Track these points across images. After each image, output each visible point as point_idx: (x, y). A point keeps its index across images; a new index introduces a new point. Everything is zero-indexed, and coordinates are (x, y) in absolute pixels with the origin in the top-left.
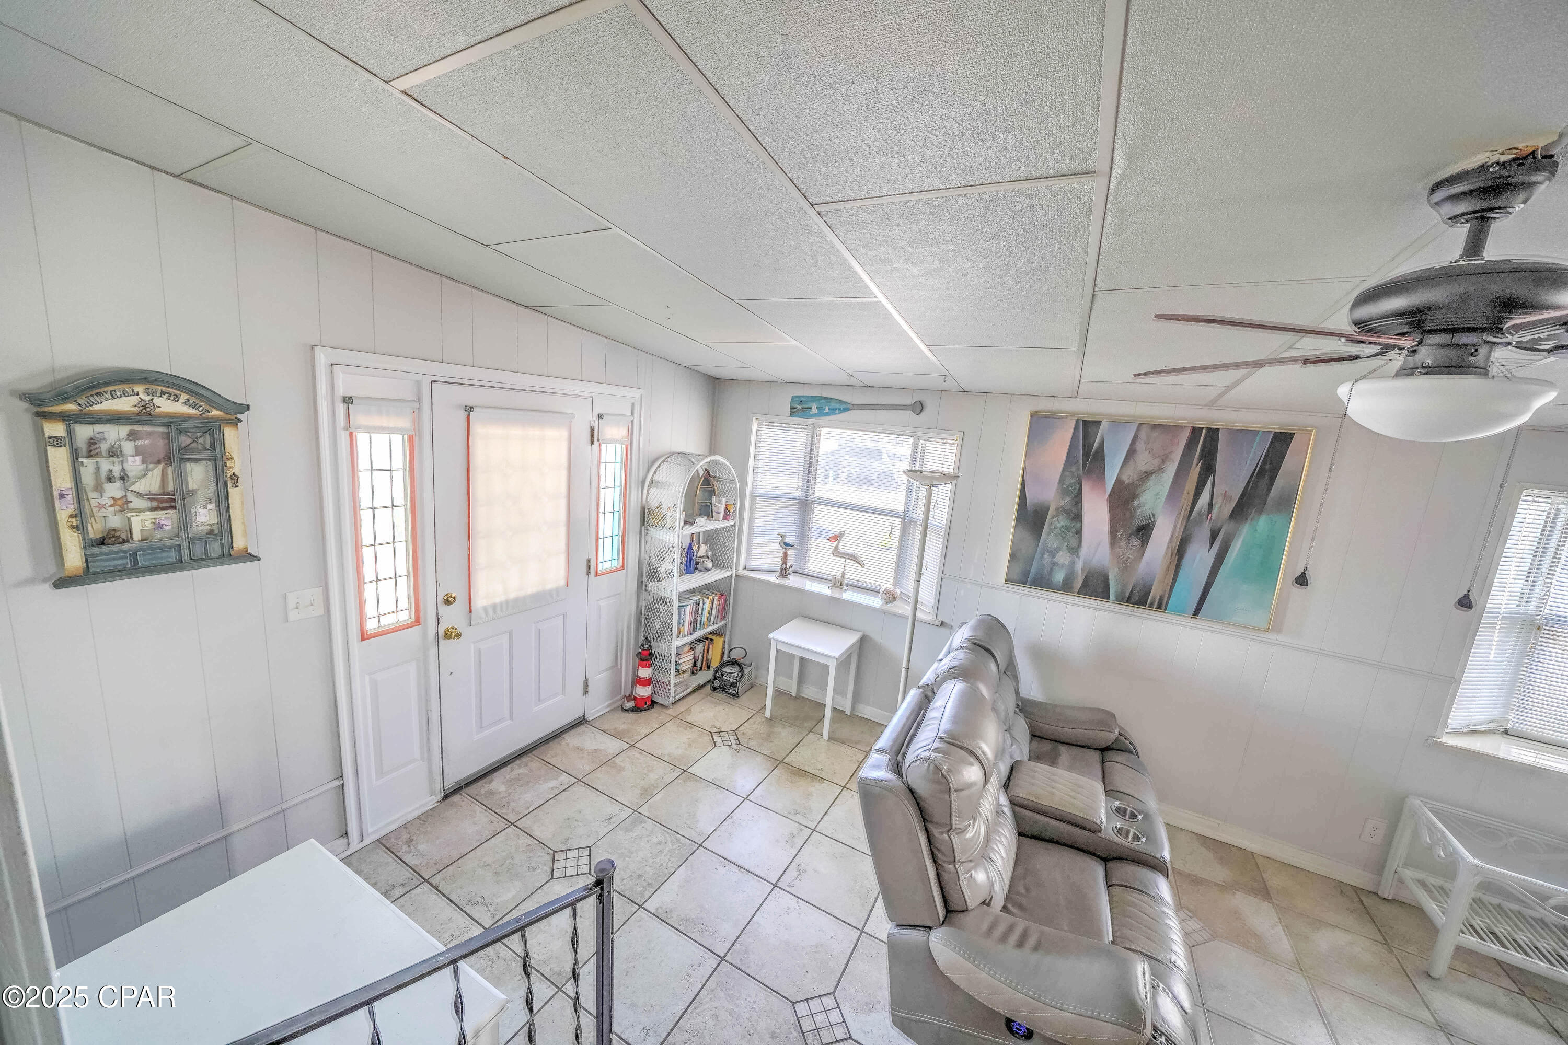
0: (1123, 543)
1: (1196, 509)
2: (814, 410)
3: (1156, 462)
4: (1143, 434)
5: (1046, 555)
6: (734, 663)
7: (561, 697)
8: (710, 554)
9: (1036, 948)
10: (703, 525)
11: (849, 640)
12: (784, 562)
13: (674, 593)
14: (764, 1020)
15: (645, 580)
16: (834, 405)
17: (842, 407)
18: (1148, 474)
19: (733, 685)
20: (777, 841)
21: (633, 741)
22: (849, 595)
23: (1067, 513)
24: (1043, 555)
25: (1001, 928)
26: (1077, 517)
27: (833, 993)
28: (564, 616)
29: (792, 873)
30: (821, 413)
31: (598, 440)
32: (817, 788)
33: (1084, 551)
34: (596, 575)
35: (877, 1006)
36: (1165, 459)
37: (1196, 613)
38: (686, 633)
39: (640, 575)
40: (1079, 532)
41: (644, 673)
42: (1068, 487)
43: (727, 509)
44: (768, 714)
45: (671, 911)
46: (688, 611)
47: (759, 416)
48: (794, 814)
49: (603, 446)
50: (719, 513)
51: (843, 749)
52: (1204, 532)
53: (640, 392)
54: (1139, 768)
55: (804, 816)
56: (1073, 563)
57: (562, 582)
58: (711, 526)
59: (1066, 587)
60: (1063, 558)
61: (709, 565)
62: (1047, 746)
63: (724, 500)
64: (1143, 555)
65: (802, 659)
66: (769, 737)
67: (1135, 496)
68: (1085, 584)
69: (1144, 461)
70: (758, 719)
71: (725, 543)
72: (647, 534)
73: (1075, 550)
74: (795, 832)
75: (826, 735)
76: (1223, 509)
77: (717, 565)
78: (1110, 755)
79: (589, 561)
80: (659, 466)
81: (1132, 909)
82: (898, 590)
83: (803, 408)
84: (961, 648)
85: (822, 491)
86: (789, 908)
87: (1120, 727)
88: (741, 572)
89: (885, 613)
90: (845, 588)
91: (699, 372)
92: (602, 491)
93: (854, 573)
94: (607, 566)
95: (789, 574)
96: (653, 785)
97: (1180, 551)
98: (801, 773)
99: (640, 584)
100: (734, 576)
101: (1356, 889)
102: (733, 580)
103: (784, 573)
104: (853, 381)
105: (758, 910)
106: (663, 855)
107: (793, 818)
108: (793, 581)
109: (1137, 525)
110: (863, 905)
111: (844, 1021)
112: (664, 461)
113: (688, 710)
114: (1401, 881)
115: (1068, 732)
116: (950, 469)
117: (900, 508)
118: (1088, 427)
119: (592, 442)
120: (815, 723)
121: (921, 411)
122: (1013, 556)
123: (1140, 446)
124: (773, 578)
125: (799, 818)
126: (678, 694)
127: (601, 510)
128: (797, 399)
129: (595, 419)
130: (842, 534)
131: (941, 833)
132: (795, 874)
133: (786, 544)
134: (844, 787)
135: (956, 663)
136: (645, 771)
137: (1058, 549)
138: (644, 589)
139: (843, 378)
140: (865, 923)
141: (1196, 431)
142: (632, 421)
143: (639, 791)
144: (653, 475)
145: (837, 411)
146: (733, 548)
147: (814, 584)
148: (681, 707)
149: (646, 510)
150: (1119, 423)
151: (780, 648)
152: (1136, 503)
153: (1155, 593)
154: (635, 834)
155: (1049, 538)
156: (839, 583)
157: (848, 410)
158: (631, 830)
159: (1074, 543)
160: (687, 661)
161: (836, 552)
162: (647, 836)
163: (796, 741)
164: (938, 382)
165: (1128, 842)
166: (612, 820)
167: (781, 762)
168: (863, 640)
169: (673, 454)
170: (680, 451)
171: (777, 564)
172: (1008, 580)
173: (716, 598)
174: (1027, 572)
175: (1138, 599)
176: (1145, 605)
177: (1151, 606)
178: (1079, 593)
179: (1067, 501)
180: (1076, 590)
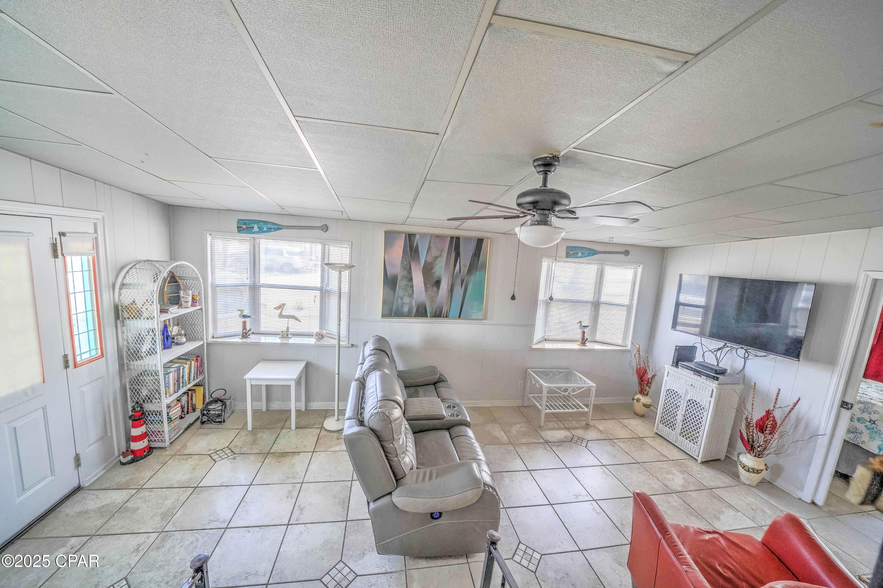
0: (430, 290)
1: (455, 272)
2: (256, 229)
3: (439, 252)
4: (433, 241)
5: (399, 299)
6: (216, 401)
7: (51, 478)
8: (183, 332)
9: (437, 477)
10: (175, 311)
11: (300, 367)
12: (244, 328)
13: (159, 365)
15: (125, 361)
16: (270, 226)
17: (276, 227)
18: (436, 258)
19: (219, 416)
20: (281, 499)
21: (139, 485)
22: (293, 340)
23: (405, 277)
24: (397, 300)
25: (421, 475)
26: (411, 280)
27: (341, 560)
28: (44, 409)
29: (296, 513)
30: (261, 230)
31: (63, 255)
32: (297, 459)
33: (415, 296)
34: (75, 367)
35: (366, 552)
36: (442, 251)
37: (459, 317)
38: (172, 392)
39: (120, 358)
40: (412, 286)
41: (136, 432)
42: (405, 265)
43: (193, 298)
44: (250, 428)
45: (218, 579)
46: (172, 377)
47: (211, 233)
48: (287, 479)
49: (68, 259)
50: (187, 302)
51: (306, 431)
52: (459, 281)
53: (103, 214)
54: (449, 387)
55: (294, 477)
56: (411, 302)
57: (39, 379)
58: (182, 311)
59: (408, 315)
60: (406, 300)
61: (184, 340)
62: (412, 390)
63: (190, 292)
64: (438, 294)
65: (267, 386)
66: (254, 442)
67: (432, 268)
68: (417, 311)
69: (435, 252)
70: (243, 433)
71: (194, 322)
72: (123, 326)
73: (411, 296)
74: (291, 489)
75: (293, 426)
76: (465, 270)
77: (189, 340)
78: (438, 385)
79: (65, 356)
80: (128, 272)
81: (463, 444)
82: (324, 332)
83: (247, 228)
84: (371, 355)
85: (265, 278)
86: (301, 532)
87: (439, 372)
88: (210, 340)
89: (319, 346)
90: (290, 336)
91: (155, 200)
92: (72, 297)
93: (294, 327)
94: (86, 356)
95: (249, 335)
96: (171, 508)
97: (451, 290)
98: (284, 455)
99: (121, 366)
100: (205, 345)
101: (518, 407)
102: (205, 347)
103: (245, 335)
104: (284, 212)
105: (281, 544)
106: (198, 549)
107: (287, 482)
108: (253, 339)
109: (435, 281)
110: (343, 508)
111: (352, 570)
112: (131, 268)
113: (185, 446)
114: (529, 399)
115: (420, 380)
116: (347, 261)
117: (319, 285)
118: (410, 237)
119: (55, 256)
120: (284, 422)
121: (327, 230)
122: (384, 302)
123: (432, 245)
124: (238, 340)
125: (291, 481)
126: (172, 438)
127: (73, 311)
128: (242, 222)
129: (56, 236)
130: (284, 305)
131: (389, 444)
132: (299, 512)
133: (244, 316)
134: (313, 452)
135: (372, 363)
136: (160, 501)
137: (404, 296)
138: (126, 368)
139: (278, 210)
140: (347, 516)
141: (452, 238)
142: (96, 238)
143: (160, 517)
144: (123, 279)
145: (273, 230)
146: (203, 325)
147: (267, 338)
148: (177, 446)
149: (120, 308)
150: (423, 235)
151: (254, 383)
152: (433, 271)
153: (444, 310)
154: (167, 548)
155: (399, 291)
156: (285, 335)
157: (281, 229)
158: (163, 547)
159: (410, 292)
160: (176, 411)
161: (281, 316)
162: (179, 543)
163: (274, 437)
164: (338, 215)
165: (455, 418)
166: (141, 548)
167: (268, 453)
168: (308, 366)
169: (139, 262)
170: (145, 259)
171: (239, 329)
172: (383, 316)
173: (193, 362)
174: (391, 310)
175: (438, 314)
176: (441, 317)
177: (443, 317)
178: (415, 316)
179: (405, 273)
180: (414, 315)
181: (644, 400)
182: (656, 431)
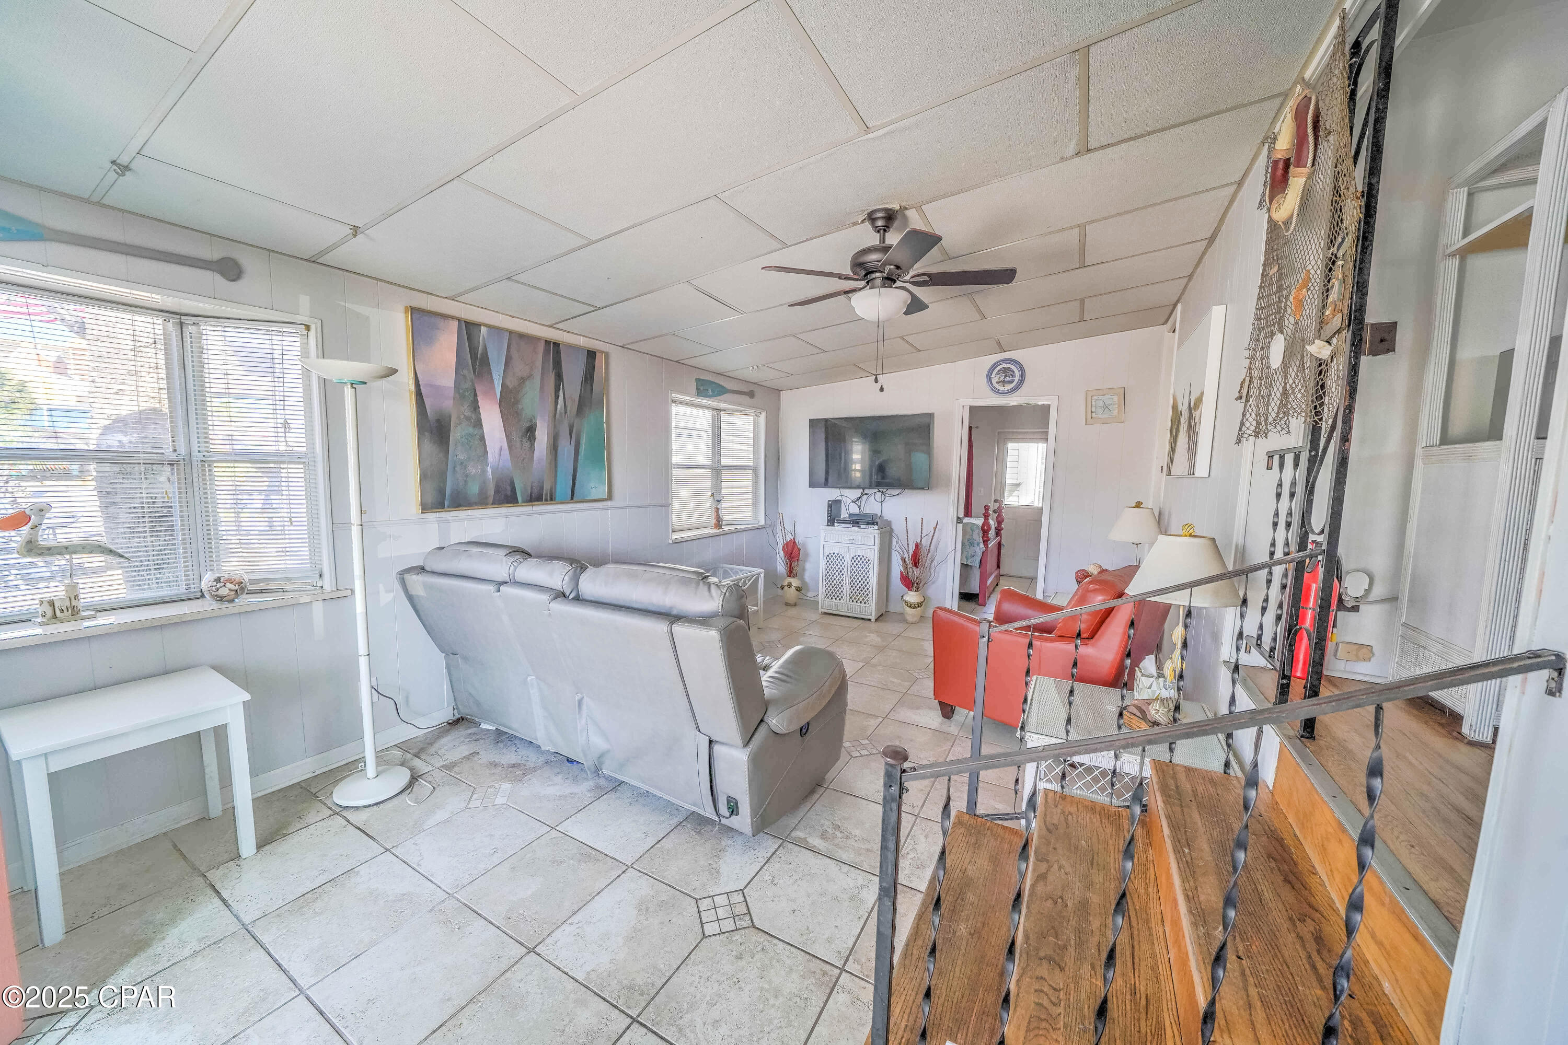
0: (517, 445)
1: (558, 412)
3: (527, 369)
4: (514, 346)
5: (458, 468)
14: (722, 967)
18: (523, 380)
23: (468, 419)
24: (454, 468)
26: (479, 423)
27: (696, 900)
32: (364, 882)
33: (490, 459)
36: (532, 366)
37: (572, 498)
40: (482, 439)
42: (464, 391)
44: (54, 934)
52: (565, 428)
56: (484, 472)
59: (482, 502)
60: (473, 469)
64: (533, 453)
66: (138, 945)
67: (517, 402)
68: (497, 491)
69: (519, 368)
73: (482, 458)
76: (572, 408)
86: (577, 935)
97: (554, 448)
105: (567, 974)
109: (524, 427)
111: (727, 893)
118: (469, 328)
121: (238, 276)
122: (424, 477)
123: (514, 354)
137: (467, 461)
141: (547, 344)
150: (494, 331)
152: (520, 407)
153: (547, 487)
155: (457, 453)
156: (65, 611)
157: (40, 238)
159: (479, 450)
161: (32, 548)
167: (247, 926)
174: (441, 492)
175: (536, 497)
176: (542, 501)
177: (546, 500)
178: (493, 503)
179: (466, 410)
180: (491, 500)
181: (795, 582)
182: (821, 610)
